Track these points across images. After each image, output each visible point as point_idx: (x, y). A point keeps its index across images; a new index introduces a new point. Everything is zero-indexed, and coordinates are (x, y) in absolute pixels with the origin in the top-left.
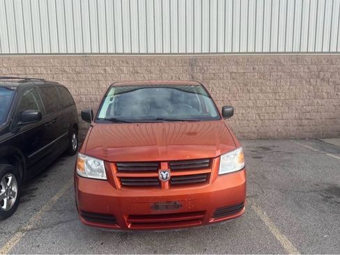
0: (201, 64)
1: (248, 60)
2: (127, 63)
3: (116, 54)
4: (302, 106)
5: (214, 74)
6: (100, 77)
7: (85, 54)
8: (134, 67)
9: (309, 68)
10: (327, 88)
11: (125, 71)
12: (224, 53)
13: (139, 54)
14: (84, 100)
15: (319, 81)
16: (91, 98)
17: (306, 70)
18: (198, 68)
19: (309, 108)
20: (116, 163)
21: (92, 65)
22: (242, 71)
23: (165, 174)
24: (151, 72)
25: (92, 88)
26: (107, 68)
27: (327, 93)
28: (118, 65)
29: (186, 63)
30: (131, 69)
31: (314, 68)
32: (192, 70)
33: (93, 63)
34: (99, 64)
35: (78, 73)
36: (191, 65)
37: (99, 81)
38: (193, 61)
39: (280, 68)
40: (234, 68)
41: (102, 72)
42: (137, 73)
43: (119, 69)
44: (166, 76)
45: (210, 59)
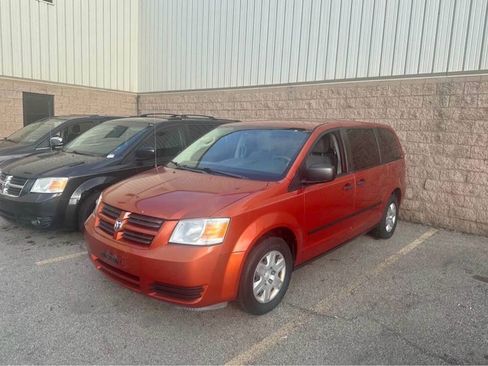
0: (459, 92)
2: (338, 93)
3: (325, 81)
7: (290, 84)
8: (346, 99)
11: (334, 105)
18: (453, 98)
24: (369, 106)
26: (312, 101)
28: (326, 97)
29: (430, 89)
30: (342, 101)
32: (442, 101)
33: (298, 96)
34: (304, 96)
36: (441, 93)
38: (444, 87)
41: (306, 107)
42: (350, 107)
43: (326, 102)
44: (393, 111)
45: (480, 82)
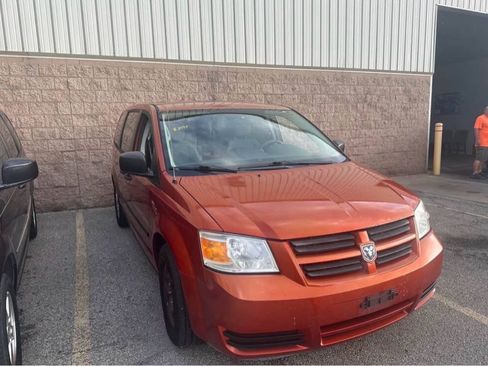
0: (224, 80)
1: (286, 76)
2: (108, 73)
3: (86, 56)
4: (350, 139)
5: (243, 95)
6: (59, 96)
7: (28, 54)
8: (119, 80)
9: (355, 90)
10: (374, 116)
11: (105, 86)
12: (256, 65)
13: (128, 58)
14: (28, 137)
15: (366, 105)
16: (41, 134)
17: (352, 92)
18: (221, 85)
19: (356, 141)
20: (290, 242)
21: (41, 75)
22: (279, 92)
23: (369, 250)
24: (148, 89)
25: (44, 115)
26: (70, 80)
27: (375, 121)
28: (91, 76)
29: (202, 76)
30: (115, 83)
31: (360, 89)
32: (213, 87)
33: (44, 71)
34: (56, 72)
35: (14, 88)
36: (211, 80)
37: (56, 102)
38: (213, 75)
39: (323, 89)
40: (268, 88)
41: (62, 87)
42: (127, 89)
43: (92, 82)
44: (174, 95)
45: (237, 73)
